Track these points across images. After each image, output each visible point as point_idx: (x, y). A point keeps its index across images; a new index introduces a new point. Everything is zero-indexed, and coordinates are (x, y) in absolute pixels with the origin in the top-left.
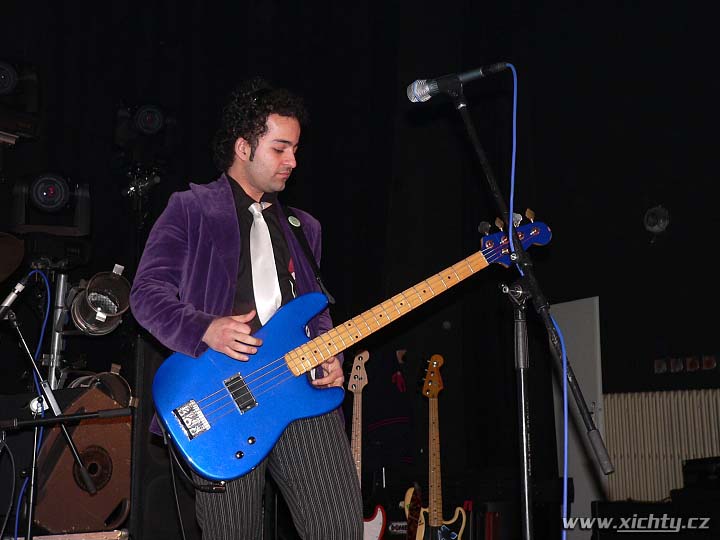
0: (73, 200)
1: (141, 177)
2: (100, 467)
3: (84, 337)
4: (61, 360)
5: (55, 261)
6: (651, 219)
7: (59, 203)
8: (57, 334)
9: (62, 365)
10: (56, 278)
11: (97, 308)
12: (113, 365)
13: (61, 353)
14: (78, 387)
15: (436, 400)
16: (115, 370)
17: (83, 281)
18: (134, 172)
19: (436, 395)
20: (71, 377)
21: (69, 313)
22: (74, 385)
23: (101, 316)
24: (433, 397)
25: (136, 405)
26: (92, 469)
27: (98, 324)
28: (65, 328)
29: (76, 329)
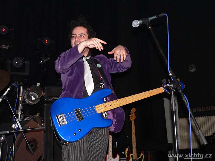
0: (24, 64)
1: (44, 58)
2: (34, 145)
3: (29, 105)
4: (21, 112)
5: (19, 82)
6: (191, 68)
7: (21, 65)
8: (20, 104)
9: (22, 114)
10: (20, 88)
11: (32, 96)
12: (37, 113)
13: (22, 110)
14: (27, 120)
15: (134, 121)
16: (38, 115)
17: (28, 88)
18: (42, 56)
19: (134, 120)
20: (25, 117)
21: (24, 98)
22: (25, 120)
23: (33, 98)
24: (133, 121)
25: (44, 125)
26: (32, 146)
27: (33, 101)
28: (23, 102)
29: (26, 103)
